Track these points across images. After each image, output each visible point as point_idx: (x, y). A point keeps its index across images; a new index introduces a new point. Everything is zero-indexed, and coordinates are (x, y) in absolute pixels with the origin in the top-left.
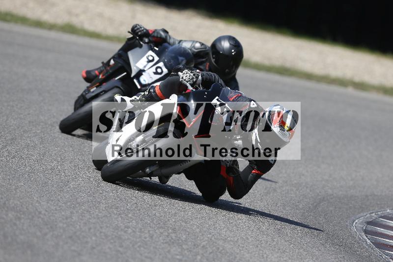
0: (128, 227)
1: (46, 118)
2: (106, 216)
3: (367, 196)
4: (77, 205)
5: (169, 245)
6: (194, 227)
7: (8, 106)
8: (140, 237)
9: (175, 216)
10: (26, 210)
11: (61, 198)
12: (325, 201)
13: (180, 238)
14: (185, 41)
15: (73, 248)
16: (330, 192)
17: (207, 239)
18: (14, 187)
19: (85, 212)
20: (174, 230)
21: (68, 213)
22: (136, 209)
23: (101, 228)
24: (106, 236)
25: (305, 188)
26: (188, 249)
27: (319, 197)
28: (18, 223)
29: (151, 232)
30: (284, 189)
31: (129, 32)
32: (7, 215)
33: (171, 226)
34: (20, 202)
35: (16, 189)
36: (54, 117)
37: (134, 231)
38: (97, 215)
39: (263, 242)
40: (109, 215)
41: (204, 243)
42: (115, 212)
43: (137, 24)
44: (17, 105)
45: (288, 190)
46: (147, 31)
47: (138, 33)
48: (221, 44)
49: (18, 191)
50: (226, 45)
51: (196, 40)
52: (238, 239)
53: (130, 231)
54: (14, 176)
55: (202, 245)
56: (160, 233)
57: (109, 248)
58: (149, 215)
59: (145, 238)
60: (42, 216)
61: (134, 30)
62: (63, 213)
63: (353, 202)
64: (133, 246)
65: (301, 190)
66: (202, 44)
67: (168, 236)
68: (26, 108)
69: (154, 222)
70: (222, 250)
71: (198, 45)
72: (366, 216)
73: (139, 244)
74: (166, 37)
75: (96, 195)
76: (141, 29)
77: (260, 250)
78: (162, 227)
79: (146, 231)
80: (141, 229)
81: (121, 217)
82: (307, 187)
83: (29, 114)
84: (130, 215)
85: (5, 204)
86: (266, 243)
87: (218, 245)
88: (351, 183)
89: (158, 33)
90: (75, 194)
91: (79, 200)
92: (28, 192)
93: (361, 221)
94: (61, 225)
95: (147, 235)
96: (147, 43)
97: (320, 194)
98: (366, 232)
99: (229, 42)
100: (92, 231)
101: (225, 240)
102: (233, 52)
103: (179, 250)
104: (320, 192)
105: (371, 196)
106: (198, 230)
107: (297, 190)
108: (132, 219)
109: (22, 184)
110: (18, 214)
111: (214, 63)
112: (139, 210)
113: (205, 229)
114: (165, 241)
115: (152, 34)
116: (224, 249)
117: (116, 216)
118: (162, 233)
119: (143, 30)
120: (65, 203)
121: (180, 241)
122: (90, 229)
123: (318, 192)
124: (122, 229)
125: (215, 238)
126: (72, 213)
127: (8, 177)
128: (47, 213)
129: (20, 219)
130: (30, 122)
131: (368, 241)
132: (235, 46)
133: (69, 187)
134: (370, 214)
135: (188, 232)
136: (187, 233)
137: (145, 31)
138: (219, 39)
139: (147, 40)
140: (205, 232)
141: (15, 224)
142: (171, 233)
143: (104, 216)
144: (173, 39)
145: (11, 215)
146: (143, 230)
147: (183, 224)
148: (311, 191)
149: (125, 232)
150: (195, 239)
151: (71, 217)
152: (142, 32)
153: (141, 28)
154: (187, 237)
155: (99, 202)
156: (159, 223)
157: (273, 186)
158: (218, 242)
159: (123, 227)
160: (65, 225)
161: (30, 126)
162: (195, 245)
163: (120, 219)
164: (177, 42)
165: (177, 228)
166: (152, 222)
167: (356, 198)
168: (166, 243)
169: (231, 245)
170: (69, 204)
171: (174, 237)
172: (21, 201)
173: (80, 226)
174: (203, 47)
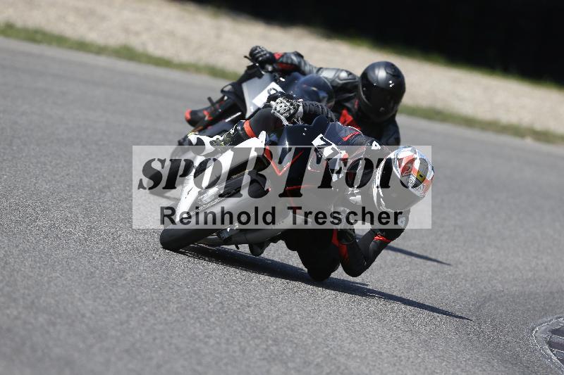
0: (210, 337)
1: (93, 181)
2: (178, 321)
3: (551, 293)
4: (137, 305)
5: (269, 362)
6: (303, 336)
7: (38, 163)
8: (227, 351)
9: (276, 321)
10: (62, 311)
11: (114, 295)
12: (492, 300)
13: (284, 352)
14: (326, 69)
15: (130, 366)
16: (499, 287)
17: (323, 354)
18: (46, 279)
19: (148, 315)
20: (275, 341)
21: (124, 316)
22: (221, 311)
23: (171, 337)
24: (178, 349)
25: (464, 281)
26: (295, 368)
27: (484, 295)
28: (51, 329)
29: (243, 344)
30: (433, 283)
31: (246, 57)
32: (36, 319)
33: (271, 335)
34: (56, 301)
35: (49, 282)
36: (104, 178)
37: (218, 343)
38: (165, 319)
39: (403, 358)
40: (182, 319)
41: (319, 360)
42: (191, 315)
43: (257, 47)
44: (51, 162)
45: (439, 284)
46: (272, 55)
47: (258, 58)
48: (374, 73)
49: (52, 284)
50: (381, 74)
51: (341, 68)
52: (367, 355)
53: (212, 342)
54: (46, 263)
55: (315, 363)
56: (256, 344)
57: (183, 367)
58: (239, 320)
59: (234, 352)
60: (86, 320)
61: (253, 55)
62: (116, 316)
63: (532, 302)
64: (217, 363)
65: (458, 284)
66: (350, 74)
67: (266, 350)
68: (64, 166)
69: (247, 329)
70: (343, 370)
71: (344, 75)
72: (550, 321)
73: (225, 361)
74: (300, 63)
75: (165, 291)
76: (262, 53)
77: (398, 369)
78: (258, 337)
79: (236, 343)
80: (228, 340)
81: (200, 322)
82: (466, 281)
83: (67, 175)
84: (213, 320)
85: (33, 303)
86: (408, 361)
87: (339, 362)
88: (530, 275)
89: (288, 58)
90: (134, 289)
91: (139, 298)
92: (66, 286)
93: (544, 328)
94: (113, 333)
95: (237, 348)
96: (271, 72)
97: (485, 290)
98: (552, 345)
99: (385, 70)
100: (158, 341)
101: (348, 356)
102: (390, 84)
103: (283, 370)
104: (485, 288)
105: (557, 293)
106: (310, 341)
107: (452, 285)
108: (215, 325)
109: (58, 275)
110: (53, 318)
111: (365, 100)
112: (226, 312)
113: (320, 340)
114: (262, 357)
115: (279, 58)
116: (346, 369)
117: (192, 321)
118: (257, 345)
119: (265, 54)
120: (120, 302)
121: (284, 357)
122: (155, 339)
123: (482, 287)
124: (200, 340)
125: (334, 353)
126: (129, 316)
127: (38, 265)
128: (93, 316)
129: (54, 324)
130: (69, 186)
131: (554, 358)
132: (394, 76)
133: (126, 280)
134: (557, 318)
135: (295, 343)
136: (295, 345)
137: (268, 55)
138: (373, 67)
139: (270, 68)
140: (320, 343)
141: (48, 332)
142: (272, 345)
143: (175, 321)
144: (310, 65)
145: (42, 319)
146: (231, 341)
147: (289, 332)
148: (472, 285)
149: (206, 343)
150: (305, 354)
151: (127, 322)
152: (265, 56)
153: (263, 51)
154: (293, 351)
155: (168, 301)
156: (254, 332)
157: (417, 279)
158: (338, 359)
159: (202, 337)
160: (119, 334)
161: (69, 192)
162: (305, 363)
163: (198, 325)
164: (315, 71)
165: (280, 337)
166: (244, 329)
167: (537, 296)
168: (264, 359)
169: (357, 362)
170: (125, 303)
171: (275, 352)
172: (57, 299)
173: (140, 334)
174: (350, 77)
